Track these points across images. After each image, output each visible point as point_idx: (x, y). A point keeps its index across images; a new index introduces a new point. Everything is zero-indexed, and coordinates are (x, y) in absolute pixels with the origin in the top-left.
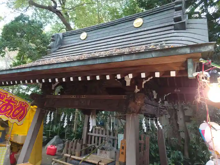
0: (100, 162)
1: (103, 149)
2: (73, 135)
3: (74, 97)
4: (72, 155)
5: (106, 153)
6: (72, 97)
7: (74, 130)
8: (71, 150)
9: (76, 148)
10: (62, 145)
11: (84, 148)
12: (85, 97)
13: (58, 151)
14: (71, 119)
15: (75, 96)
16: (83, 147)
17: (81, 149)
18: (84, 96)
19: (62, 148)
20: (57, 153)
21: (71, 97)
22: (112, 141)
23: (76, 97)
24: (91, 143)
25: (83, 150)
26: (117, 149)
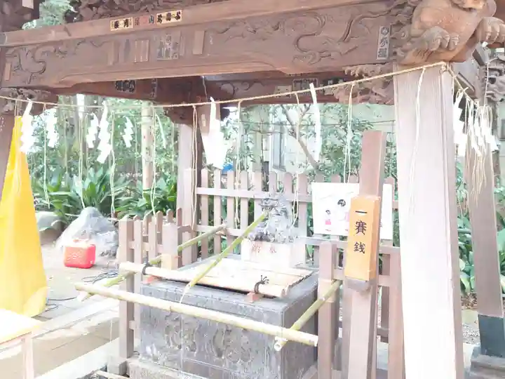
0: (263, 283)
1: (261, 238)
2: (142, 202)
3: (126, 23)
4: (148, 265)
5: (273, 251)
6: (116, 25)
7: (145, 187)
8: (142, 248)
9: (159, 240)
10: (110, 235)
11: (188, 240)
12: (178, 17)
13: (103, 254)
14: (127, 138)
15: (131, 20)
16: (186, 235)
17: (180, 242)
18: (174, 13)
19: (113, 245)
20: (98, 260)
21: (113, 29)
22: (290, 208)
23: (137, 23)
24: (211, 223)
25: (186, 247)
26: (309, 235)
